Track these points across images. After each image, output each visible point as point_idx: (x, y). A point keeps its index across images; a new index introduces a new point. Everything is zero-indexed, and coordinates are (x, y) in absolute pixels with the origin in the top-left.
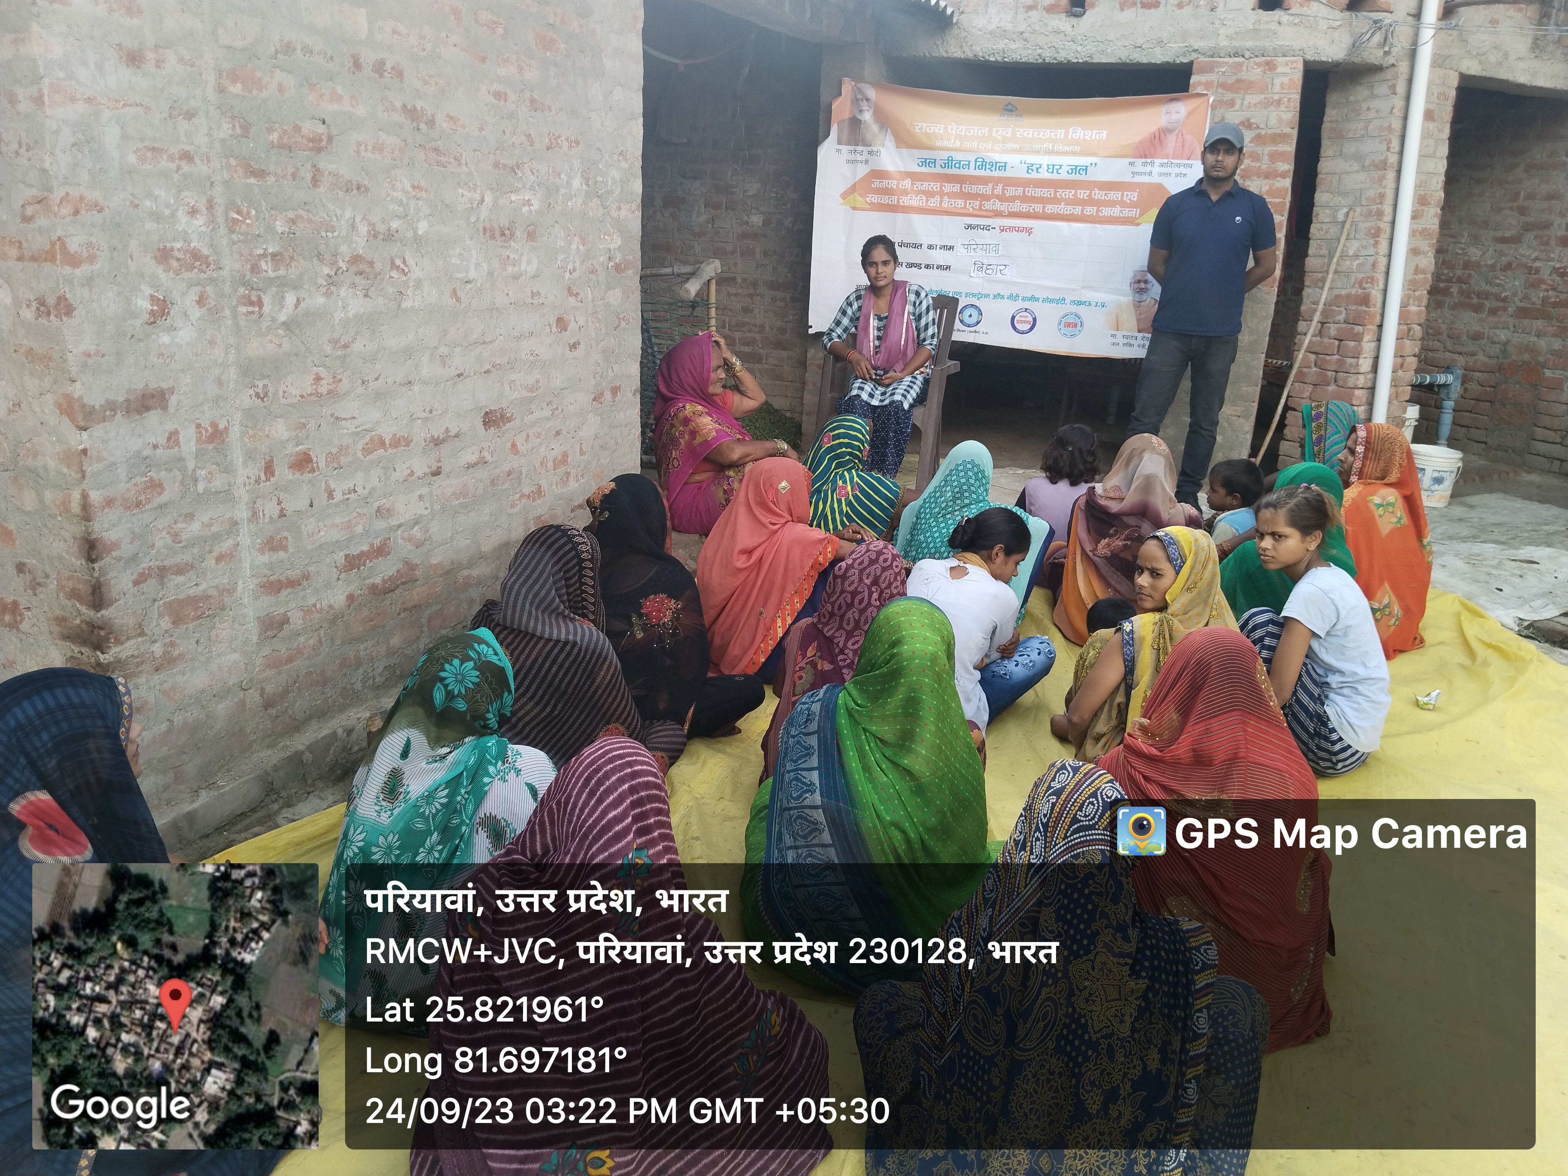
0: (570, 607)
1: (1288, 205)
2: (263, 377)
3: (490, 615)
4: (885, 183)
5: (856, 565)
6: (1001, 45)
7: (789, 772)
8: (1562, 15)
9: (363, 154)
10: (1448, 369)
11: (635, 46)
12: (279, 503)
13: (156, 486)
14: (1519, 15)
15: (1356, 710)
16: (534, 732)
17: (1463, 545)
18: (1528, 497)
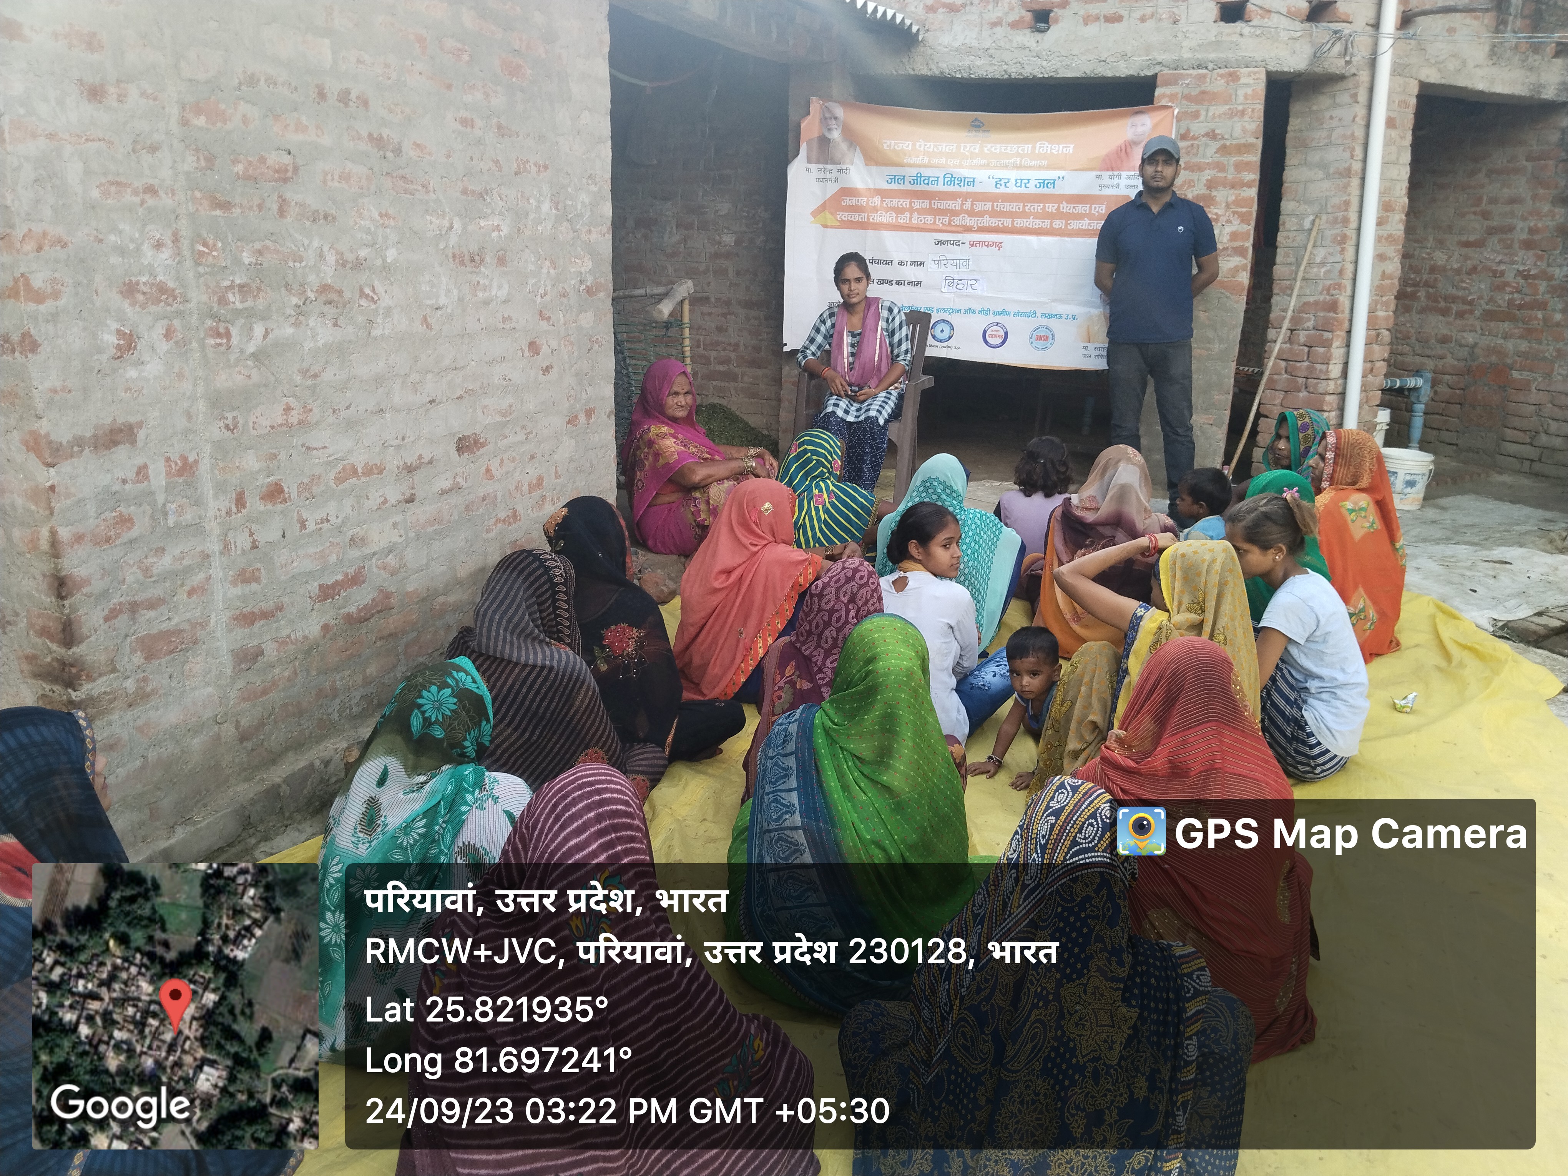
0: (545, 632)
1: (1254, 214)
2: (233, 409)
3: (466, 642)
4: (854, 201)
5: (832, 584)
6: (967, 63)
7: (768, 794)
8: (1519, 22)
9: (329, 183)
10: (1417, 373)
11: (603, 70)
12: (251, 535)
13: (126, 521)
14: (1476, 23)
15: (1335, 714)
16: (513, 759)
17: (1436, 547)
18: (1499, 498)
